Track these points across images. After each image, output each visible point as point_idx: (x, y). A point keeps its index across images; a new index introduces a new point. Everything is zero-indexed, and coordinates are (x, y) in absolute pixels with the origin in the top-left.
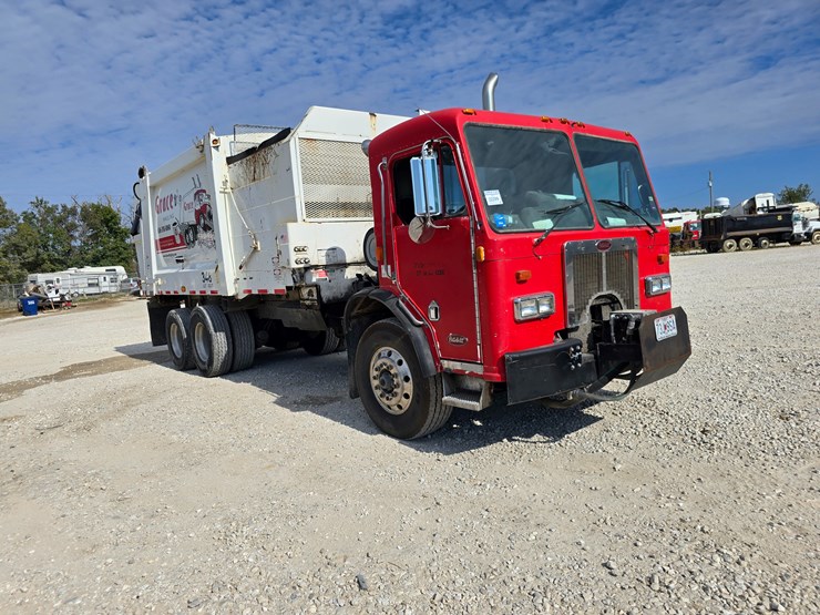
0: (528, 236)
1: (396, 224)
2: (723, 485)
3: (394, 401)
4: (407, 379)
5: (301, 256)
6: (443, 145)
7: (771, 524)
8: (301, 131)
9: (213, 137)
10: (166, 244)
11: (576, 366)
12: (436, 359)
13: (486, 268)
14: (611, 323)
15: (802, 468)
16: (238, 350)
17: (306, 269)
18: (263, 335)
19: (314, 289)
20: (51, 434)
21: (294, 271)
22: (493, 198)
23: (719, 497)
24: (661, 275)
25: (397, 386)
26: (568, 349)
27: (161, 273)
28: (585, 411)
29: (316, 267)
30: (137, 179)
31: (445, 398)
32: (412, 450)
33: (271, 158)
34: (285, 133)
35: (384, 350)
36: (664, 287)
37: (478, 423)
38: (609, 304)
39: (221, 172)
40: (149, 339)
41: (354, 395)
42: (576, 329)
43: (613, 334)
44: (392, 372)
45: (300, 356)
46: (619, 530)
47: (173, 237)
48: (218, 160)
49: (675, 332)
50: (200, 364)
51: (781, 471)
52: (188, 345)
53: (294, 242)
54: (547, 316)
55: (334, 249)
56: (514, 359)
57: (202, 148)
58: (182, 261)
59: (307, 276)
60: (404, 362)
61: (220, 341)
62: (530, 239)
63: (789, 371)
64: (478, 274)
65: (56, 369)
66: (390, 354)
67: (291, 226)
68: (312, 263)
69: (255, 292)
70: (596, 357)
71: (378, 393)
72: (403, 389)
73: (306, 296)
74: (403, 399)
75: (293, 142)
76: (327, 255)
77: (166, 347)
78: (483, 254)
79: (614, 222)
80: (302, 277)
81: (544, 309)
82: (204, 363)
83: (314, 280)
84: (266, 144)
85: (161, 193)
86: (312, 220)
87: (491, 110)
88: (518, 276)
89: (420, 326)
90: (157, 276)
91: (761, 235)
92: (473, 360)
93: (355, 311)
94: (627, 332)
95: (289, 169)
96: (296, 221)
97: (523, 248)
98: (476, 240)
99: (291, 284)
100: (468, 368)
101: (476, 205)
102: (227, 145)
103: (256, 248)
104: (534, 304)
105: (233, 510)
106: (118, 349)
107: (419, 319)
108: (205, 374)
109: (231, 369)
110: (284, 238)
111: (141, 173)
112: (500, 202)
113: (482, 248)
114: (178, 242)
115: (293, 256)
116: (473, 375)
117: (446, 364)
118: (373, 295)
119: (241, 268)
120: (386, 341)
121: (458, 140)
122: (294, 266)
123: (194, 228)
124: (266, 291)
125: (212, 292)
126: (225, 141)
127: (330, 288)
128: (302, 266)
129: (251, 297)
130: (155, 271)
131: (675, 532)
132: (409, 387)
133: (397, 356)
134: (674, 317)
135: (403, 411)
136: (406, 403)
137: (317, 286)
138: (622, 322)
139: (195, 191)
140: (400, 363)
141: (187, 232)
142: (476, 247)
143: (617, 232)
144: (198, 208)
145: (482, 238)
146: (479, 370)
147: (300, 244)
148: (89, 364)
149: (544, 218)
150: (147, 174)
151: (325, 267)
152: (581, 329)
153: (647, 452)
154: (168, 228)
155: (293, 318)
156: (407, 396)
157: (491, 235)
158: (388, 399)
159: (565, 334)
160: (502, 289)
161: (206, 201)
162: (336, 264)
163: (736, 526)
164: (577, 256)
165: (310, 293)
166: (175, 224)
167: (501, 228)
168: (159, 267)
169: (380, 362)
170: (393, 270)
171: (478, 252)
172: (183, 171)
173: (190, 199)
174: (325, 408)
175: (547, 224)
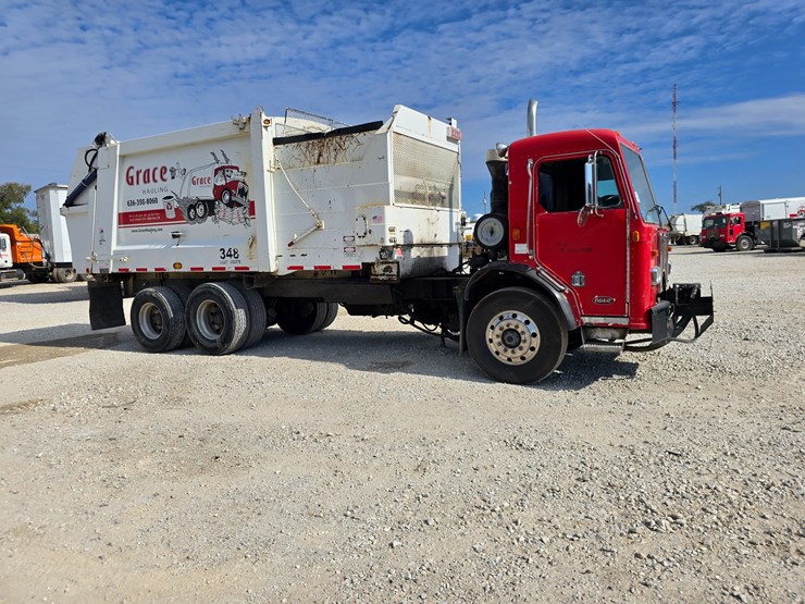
1: (538, 211)
4: (534, 336)
5: (392, 235)
6: (602, 155)
12: (577, 316)
17: (394, 247)
19: (393, 266)
25: (524, 341)
27: (125, 248)
29: (397, 246)
30: (92, 145)
31: (583, 346)
34: (377, 125)
35: (507, 314)
39: (269, 152)
44: (519, 330)
47: (162, 212)
52: (175, 324)
53: (389, 223)
55: (407, 231)
57: (243, 126)
58: (179, 236)
60: (532, 322)
61: (241, 318)
66: (514, 316)
67: (386, 207)
68: (397, 242)
69: (309, 268)
72: (530, 343)
73: (380, 272)
74: (529, 351)
75: (390, 134)
76: (404, 236)
78: (638, 237)
80: (391, 254)
83: (396, 257)
84: (340, 132)
85: (141, 163)
88: (653, 254)
90: (121, 252)
92: (620, 314)
96: (389, 204)
98: (631, 226)
99: (371, 260)
100: (611, 321)
101: (634, 201)
103: (318, 227)
107: (561, 286)
108: (214, 352)
110: (379, 218)
111: (101, 140)
112: (639, 200)
114: (171, 214)
115: (388, 236)
116: (616, 327)
117: (586, 320)
119: (290, 245)
120: (510, 306)
121: (619, 153)
122: (388, 244)
123: (210, 207)
124: (329, 267)
125: (236, 268)
127: (404, 265)
128: (392, 244)
130: (114, 247)
132: (536, 342)
133: (523, 317)
135: (526, 362)
136: (530, 355)
137: (398, 263)
138: (685, 290)
139: (217, 166)
140: (527, 322)
141: (193, 207)
142: (631, 231)
144: (221, 182)
146: (624, 322)
147: (392, 225)
151: (402, 246)
154: (155, 201)
156: (532, 349)
157: (643, 223)
158: (513, 352)
162: (408, 245)
165: (387, 269)
166: (170, 197)
169: (503, 323)
170: (530, 247)
171: (634, 235)
172: (193, 145)
173: (210, 172)
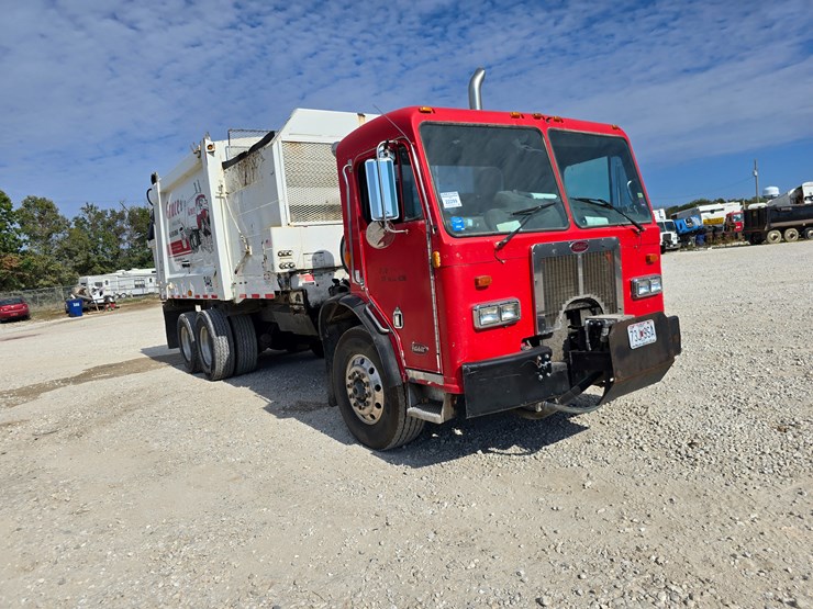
0: (488, 240)
1: (362, 228)
2: (696, 507)
3: (366, 411)
4: (378, 388)
5: (285, 260)
6: (400, 145)
7: (734, 556)
8: (284, 135)
9: (208, 142)
10: (176, 248)
11: (545, 375)
12: (401, 368)
13: (442, 273)
14: (586, 329)
15: (789, 488)
16: (241, 354)
17: (292, 274)
18: (265, 338)
19: (301, 294)
20: (45, 439)
21: (279, 275)
22: (451, 200)
23: (687, 521)
24: (649, 277)
25: (369, 395)
26: (535, 358)
27: (171, 276)
28: (572, 420)
29: (302, 271)
30: (150, 185)
31: (410, 409)
32: (383, 462)
33: (259, 162)
34: (270, 136)
35: (357, 357)
36: (653, 289)
37: (458, 432)
38: (590, 308)
39: (217, 177)
40: (164, 341)
41: (333, 402)
42: (550, 335)
43: (588, 341)
44: (365, 380)
45: (308, 358)
46: (567, 558)
47: (180, 242)
48: (214, 165)
49: (654, 338)
50: (205, 368)
51: (764, 491)
52: (195, 347)
53: (277, 247)
54: (512, 324)
55: (321, 253)
56: (472, 369)
57: (199, 154)
58: (188, 266)
59: (293, 280)
60: (376, 371)
61: (222, 344)
62: (491, 244)
63: (800, 376)
64: (435, 280)
65: (78, 371)
66: (362, 362)
67: (274, 230)
68: (298, 268)
69: (249, 297)
70: (569, 365)
71: (353, 401)
72: (374, 399)
73: (294, 301)
74: (375, 408)
75: (276, 146)
76: (314, 259)
77: (177, 350)
78: (438, 260)
79: (592, 221)
80: (288, 281)
81: (508, 315)
82: (208, 367)
83: (300, 284)
84: (254, 148)
85: (171, 199)
86: (297, 223)
87: (478, 108)
88: (477, 283)
89: (385, 334)
90: (170, 280)
91: (808, 225)
92: (433, 371)
93: (331, 318)
94: (601, 339)
95: (273, 173)
96: (280, 225)
97: (484, 252)
98: (432, 245)
99: (278, 289)
100: (430, 378)
101: (431, 209)
102: (222, 150)
103: (248, 253)
104: (495, 312)
105: (182, 526)
106: (144, 351)
107: (385, 326)
108: (210, 377)
109: (233, 373)
110: (268, 242)
111: (154, 179)
112: (459, 204)
113: (438, 254)
114: (185, 247)
115: (277, 261)
116: (434, 386)
117: (411, 374)
118: (343, 301)
119: (236, 272)
120: (358, 348)
121: (413, 139)
122: (278, 270)
123: (196, 232)
124: (258, 296)
125: (213, 296)
126: (220, 146)
127: (318, 292)
128: (287, 270)
129: (246, 302)
130: (168, 275)
131: (627, 562)
132: (380, 397)
133: (369, 364)
134: (652, 323)
135: (375, 421)
136: (378, 413)
137: (302, 290)
138: (596, 328)
139: (196, 196)
140: (372, 371)
141: (191, 237)
142: (432, 252)
143: (598, 232)
144: (199, 213)
145: (438, 244)
146: (439, 380)
147: (284, 248)
148: (110, 366)
149: (510, 220)
150: (159, 179)
151: (312, 271)
152: (555, 335)
153: (624, 466)
154: (176, 233)
155: (287, 322)
156: (378, 406)
157: (446, 240)
158: (360, 408)
159: (535, 341)
160: (460, 296)
161: (205, 206)
162: (322, 268)
163: (695, 557)
164: (547, 259)
165: (298, 298)
166: (181, 229)
167: (460, 231)
168: (172, 272)
169: (353, 370)
170: (361, 276)
171: (434, 257)
172: (187, 176)
173: (192, 204)
174: (310, 415)
175: (514, 225)
